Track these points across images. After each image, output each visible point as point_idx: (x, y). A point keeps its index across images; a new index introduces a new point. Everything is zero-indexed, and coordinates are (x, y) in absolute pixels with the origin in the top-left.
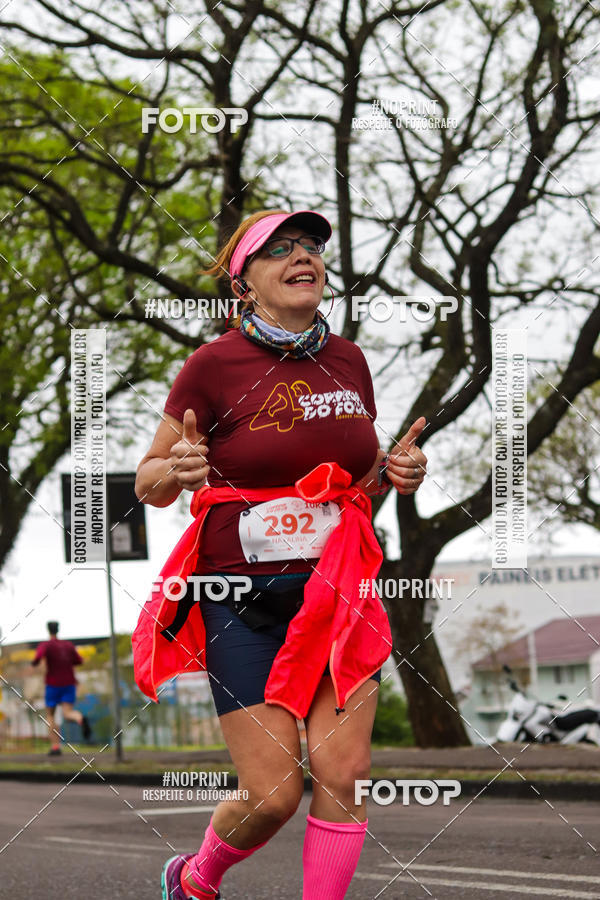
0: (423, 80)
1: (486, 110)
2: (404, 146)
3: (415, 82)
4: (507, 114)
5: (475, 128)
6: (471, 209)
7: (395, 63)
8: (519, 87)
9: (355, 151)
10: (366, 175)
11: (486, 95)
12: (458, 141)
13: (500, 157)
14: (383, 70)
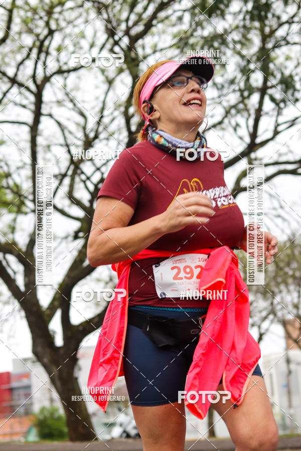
0: (75, 105)
1: (106, 120)
2: (65, 138)
3: (70, 105)
4: (116, 123)
5: (101, 129)
6: (98, 169)
7: (61, 96)
8: (122, 109)
9: (40, 140)
10: (45, 152)
11: (106, 113)
12: (92, 135)
13: (113, 143)
14: (54, 99)
